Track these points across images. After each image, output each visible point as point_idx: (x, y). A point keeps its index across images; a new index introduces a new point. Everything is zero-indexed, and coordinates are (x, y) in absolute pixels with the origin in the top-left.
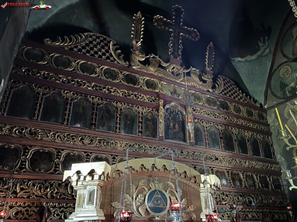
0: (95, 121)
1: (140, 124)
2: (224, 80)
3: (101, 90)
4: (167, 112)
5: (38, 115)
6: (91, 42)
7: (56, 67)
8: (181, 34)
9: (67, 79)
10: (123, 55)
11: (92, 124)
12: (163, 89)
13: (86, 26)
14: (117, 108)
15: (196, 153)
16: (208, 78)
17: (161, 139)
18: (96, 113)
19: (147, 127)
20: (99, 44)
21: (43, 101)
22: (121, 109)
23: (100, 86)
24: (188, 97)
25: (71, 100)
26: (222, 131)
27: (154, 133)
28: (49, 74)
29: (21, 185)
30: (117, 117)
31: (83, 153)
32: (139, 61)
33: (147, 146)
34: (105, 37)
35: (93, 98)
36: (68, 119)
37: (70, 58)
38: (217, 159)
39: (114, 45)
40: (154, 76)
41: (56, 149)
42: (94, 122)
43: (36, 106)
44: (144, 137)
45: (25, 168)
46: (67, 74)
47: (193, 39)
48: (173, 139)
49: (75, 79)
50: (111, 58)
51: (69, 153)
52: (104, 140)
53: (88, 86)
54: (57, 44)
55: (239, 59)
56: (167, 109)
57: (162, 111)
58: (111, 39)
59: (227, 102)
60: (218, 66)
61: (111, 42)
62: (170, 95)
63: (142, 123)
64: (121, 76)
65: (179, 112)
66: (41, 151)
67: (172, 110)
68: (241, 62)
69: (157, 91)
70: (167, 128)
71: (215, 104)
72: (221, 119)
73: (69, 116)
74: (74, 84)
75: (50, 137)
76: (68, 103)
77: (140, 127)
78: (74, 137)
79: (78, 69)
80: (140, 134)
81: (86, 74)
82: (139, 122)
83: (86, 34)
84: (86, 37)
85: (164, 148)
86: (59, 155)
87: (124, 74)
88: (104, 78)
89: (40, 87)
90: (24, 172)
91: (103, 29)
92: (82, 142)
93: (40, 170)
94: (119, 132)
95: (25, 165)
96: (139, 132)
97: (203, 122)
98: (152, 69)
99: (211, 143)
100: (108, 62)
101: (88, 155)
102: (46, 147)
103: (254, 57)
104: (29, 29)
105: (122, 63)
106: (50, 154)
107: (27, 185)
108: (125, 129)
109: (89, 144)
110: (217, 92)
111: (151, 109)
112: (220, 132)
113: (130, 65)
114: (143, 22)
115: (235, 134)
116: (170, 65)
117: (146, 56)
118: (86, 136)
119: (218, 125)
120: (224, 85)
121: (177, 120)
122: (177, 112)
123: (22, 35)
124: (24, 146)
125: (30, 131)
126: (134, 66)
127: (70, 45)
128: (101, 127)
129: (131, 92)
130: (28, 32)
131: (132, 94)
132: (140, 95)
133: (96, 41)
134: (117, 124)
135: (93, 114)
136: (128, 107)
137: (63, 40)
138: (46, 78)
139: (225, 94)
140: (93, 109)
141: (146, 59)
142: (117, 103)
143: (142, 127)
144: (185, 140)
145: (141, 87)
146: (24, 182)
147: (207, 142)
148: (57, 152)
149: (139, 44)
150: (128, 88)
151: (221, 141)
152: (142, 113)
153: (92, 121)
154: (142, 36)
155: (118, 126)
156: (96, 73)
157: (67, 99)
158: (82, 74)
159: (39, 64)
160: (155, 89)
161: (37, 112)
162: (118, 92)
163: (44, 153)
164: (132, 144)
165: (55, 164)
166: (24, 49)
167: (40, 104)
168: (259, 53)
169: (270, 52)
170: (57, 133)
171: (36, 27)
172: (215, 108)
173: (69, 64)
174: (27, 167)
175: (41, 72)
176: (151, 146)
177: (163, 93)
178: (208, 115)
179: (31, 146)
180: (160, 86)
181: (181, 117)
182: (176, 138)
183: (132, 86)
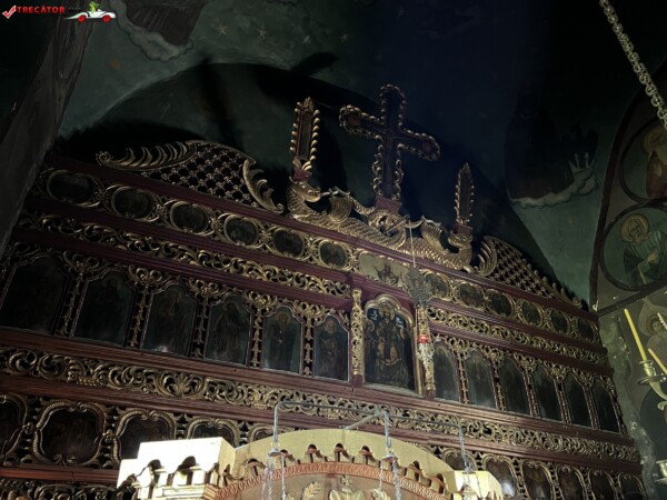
0: (203, 339)
1: (308, 345)
2: (497, 247)
3: (219, 266)
4: (369, 318)
5: (70, 323)
6: (200, 161)
7: (119, 214)
8: (400, 145)
9: (144, 240)
10: (271, 190)
11: (195, 345)
12: (361, 265)
13: (191, 127)
14: (254, 308)
15: (440, 417)
16: (462, 243)
17: (357, 382)
18: (206, 321)
19: (323, 352)
20: (218, 164)
21: (85, 291)
22: (264, 311)
23: (217, 258)
24: (417, 285)
25: (150, 289)
26: (497, 363)
27: (341, 368)
28: (101, 230)
29: (18, 494)
30: (255, 330)
31: (171, 415)
32: (306, 202)
33: (325, 400)
34: (232, 149)
35: (200, 285)
36: (140, 334)
37: (152, 195)
38: (489, 432)
39: (251, 168)
40: (341, 237)
41: (108, 405)
42: (199, 341)
43: (68, 302)
44: (317, 377)
45: (30, 452)
46: (143, 230)
47: (427, 157)
48: (385, 381)
49: (162, 240)
50: (245, 196)
51: (138, 416)
52: (221, 383)
53: (189, 257)
54: (126, 164)
55: (530, 201)
56: (371, 310)
57: (359, 316)
58: (245, 156)
59: (507, 295)
60: (483, 216)
61: (246, 162)
62: (377, 278)
63: (311, 342)
64: (266, 235)
65: (398, 319)
66: (72, 410)
67: (381, 314)
68: (535, 206)
69: (347, 269)
70: (371, 355)
71: (478, 300)
72: (495, 336)
73: (142, 326)
74: (157, 253)
75: (94, 377)
76: (141, 295)
77: (308, 353)
78: (152, 377)
79: (168, 220)
80: (307, 369)
82: (306, 341)
83: (189, 143)
84: (191, 150)
85: (364, 406)
86: (114, 421)
87: (273, 231)
88: (227, 239)
89: (81, 260)
90: (26, 461)
91: (228, 133)
92: (171, 388)
93: (65, 458)
94: (258, 365)
95: (30, 445)
96: (305, 365)
97: (452, 342)
98: (334, 222)
99: (474, 394)
100: (238, 204)
101: (182, 421)
102: (84, 402)
103: (561, 197)
104: (65, 131)
105: (269, 206)
106: (91, 419)
107: (32, 494)
108: (271, 359)
109: (186, 393)
110: (482, 273)
111: (332, 310)
112: (495, 366)
113: (287, 212)
114: (317, 119)
115: (529, 371)
116: (376, 212)
117: (322, 192)
118: (179, 373)
119: (487, 350)
120: (499, 257)
121: (394, 337)
122: (393, 317)
123: (47, 144)
124: (31, 397)
125: (48, 361)
126: (295, 213)
127: (154, 167)
128: (215, 353)
129: (287, 272)
130: (61, 138)
131: (289, 277)
132: (309, 279)
133: (211, 158)
134: (253, 346)
135: (198, 320)
136: (280, 305)
137: (139, 156)
138: (96, 238)
139: (502, 279)
140: (200, 312)
141: (323, 198)
142: (254, 296)
143: (311, 352)
144: (412, 386)
145: (311, 259)
146: (25, 488)
147: (464, 389)
148: (109, 414)
149: (308, 166)
150: (281, 263)
151: (497, 389)
152: (313, 320)
153: (196, 338)
154: (313, 149)
155: (256, 350)
156: (209, 228)
157: (141, 287)
159: (81, 208)
160: (342, 264)
161: (67, 317)
162: (257, 271)
163: (78, 414)
164: (288, 395)
165: (103, 443)
166: (50, 173)
167: (78, 298)
168: (573, 188)
169: (597, 186)
170: (113, 366)
171: (80, 127)
172: (479, 309)
173: (148, 209)
174: (35, 450)
175: (85, 224)
176: (332, 399)
177: (361, 273)
178: (465, 325)
179: (47, 398)
180: (353, 257)
181: (401, 331)
182: (391, 379)
183: (291, 256)
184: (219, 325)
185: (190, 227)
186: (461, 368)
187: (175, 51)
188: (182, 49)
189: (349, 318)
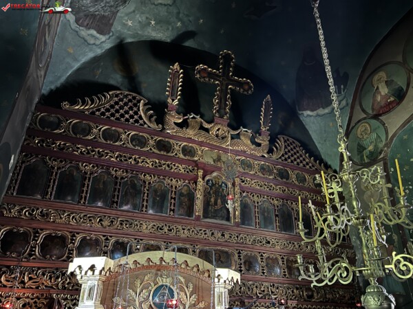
0: (118, 199)
1: (173, 200)
2: (285, 141)
3: (126, 160)
4: (207, 184)
5: (51, 193)
6: (117, 103)
7: (74, 136)
8: (230, 86)
9: (87, 149)
10: (155, 117)
11: (114, 202)
12: (204, 157)
13: (112, 82)
14: (145, 182)
15: (241, 236)
16: (264, 141)
17: (198, 218)
18: (119, 189)
20: (126, 104)
22: (150, 183)
23: (125, 156)
25: (90, 174)
26: (278, 206)
28: (65, 144)
29: (30, 274)
30: (144, 193)
31: (101, 237)
32: (175, 123)
33: (180, 227)
34: (134, 94)
35: (116, 171)
36: (85, 197)
37: (91, 124)
38: (269, 242)
39: (145, 105)
40: (193, 141)
41: (71, 232)
42: (116, 200)
43: (50, 182)
44: (176, 216)
45: (35, 254)
46: (86, 143)
47: (246, 93)
49: (96, 148)
50: (141, 122)
51: (85, 237)
52: (126, 221)
53: (111, 156)
54: (77, 107)
56: (208, 181)
57: (201, 182)
58: (141, 98)
59: (288, 169)
60: (280, 123)
61: (142, 101)
63: (174, 199)
64: (152, 142)
66: (54, 235)
67: (214, 182)
68: (311, 116)
69: (196, 159)
70: (207, 204)
71: (271, 172)
72: (278, 190)
73: (86, 193)
74: (94, 155)
75: (64, 219)
76: (86, 178)
77: (173, 204)
78: (92, 219)
79: (100, 137)
80: (172, 212)
81: (109, 142)
82: (172, 198)
83: (111, 93)
84: (111, 97)
85: (201, 230)
86: (74, 240)
87: (155, 140)
88: (130, 146)
89: (55, 160)
90: (33, 259)
91: (134, 85)
92: (101, 224)
93: (51, 257)
94: (146, 211)
95: (35, 251)
96: (171, 210)
97: (253, 196)
98: (190, 133)
99: (263, 222)
100: (137, 126)
101: (107, 239)
102: (59, 231)
103: (326, 111)
104: (45, 91)
105: (153, 126)
106: (63, 238)
107: (36, 274)
108: (153, 208)
109: (109, 226)
110: (274, 156)
111: (187, 181)
112: (276, 208)
113: (163, 129)
114: (181, 75)
115: (296, 210)
116: (214, 126)
117: (184, 116)
118: (105, 216)
119: (273, 199)
120: (286, 147)
121: (220, 194)
122: (220, 184)
123: (36, 100)
124: (34, 229)
125: (41, 212)
126: (167, 129)
127: (92, 108)
128: (124, 205)
129: (163, 162)
130: (43, 95)
131: (164, 164)
132: (174, 165)
133: (122, 101)
134: (143, 201)
135: (115, 189)
136: (158, 180)
137: (84, 103)
138: (63, 149)
139: (286, 160)
140: (116, 185)
141: (184, 120)
142: (145, 175)
143: (174, 204)
144: (228, 219)
145: (176, 154)
146: (33, 271)
147: (257, 220)
148: (71, 236)
149: (176, 102)
150: (160, 157)
151: (276, 220)
152: (176, 187)
153: (114, 198)
154: (179, 93)
155: (145, 203)
156: (121, 140)
157: (86, 173)
158: (104, 142)
159: (54, 133)
160: (194, 156)
161: (50, 190)
162: (146, 162)
163: (56, 237)
164: (161, 226)
165: (69, 250)
166: (38, 116)
167: (55, 180)
169: (347, 104)
170: (72, 213)
171: (53, 87)
172: (271, 177)
173: (89, 132)
174: (37, 254)
175: (57, 142)
176: (184, 227)
177: (203, 161)
178: (261, 186)
179: (42, 230)
180: (200, 152)
181: (225, 191)
182: (217, 216)
183: (165, 154)
184: (126, 192)
185: (111, 140)
186: (257, 210)
187: (103, 38)
188: (107, 37)
189: (196, 185)
